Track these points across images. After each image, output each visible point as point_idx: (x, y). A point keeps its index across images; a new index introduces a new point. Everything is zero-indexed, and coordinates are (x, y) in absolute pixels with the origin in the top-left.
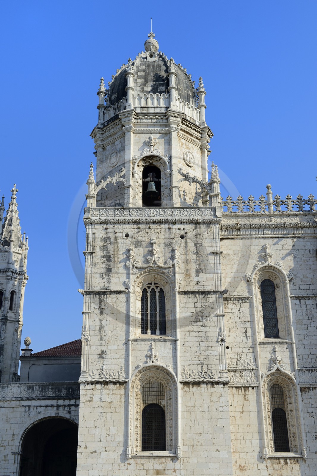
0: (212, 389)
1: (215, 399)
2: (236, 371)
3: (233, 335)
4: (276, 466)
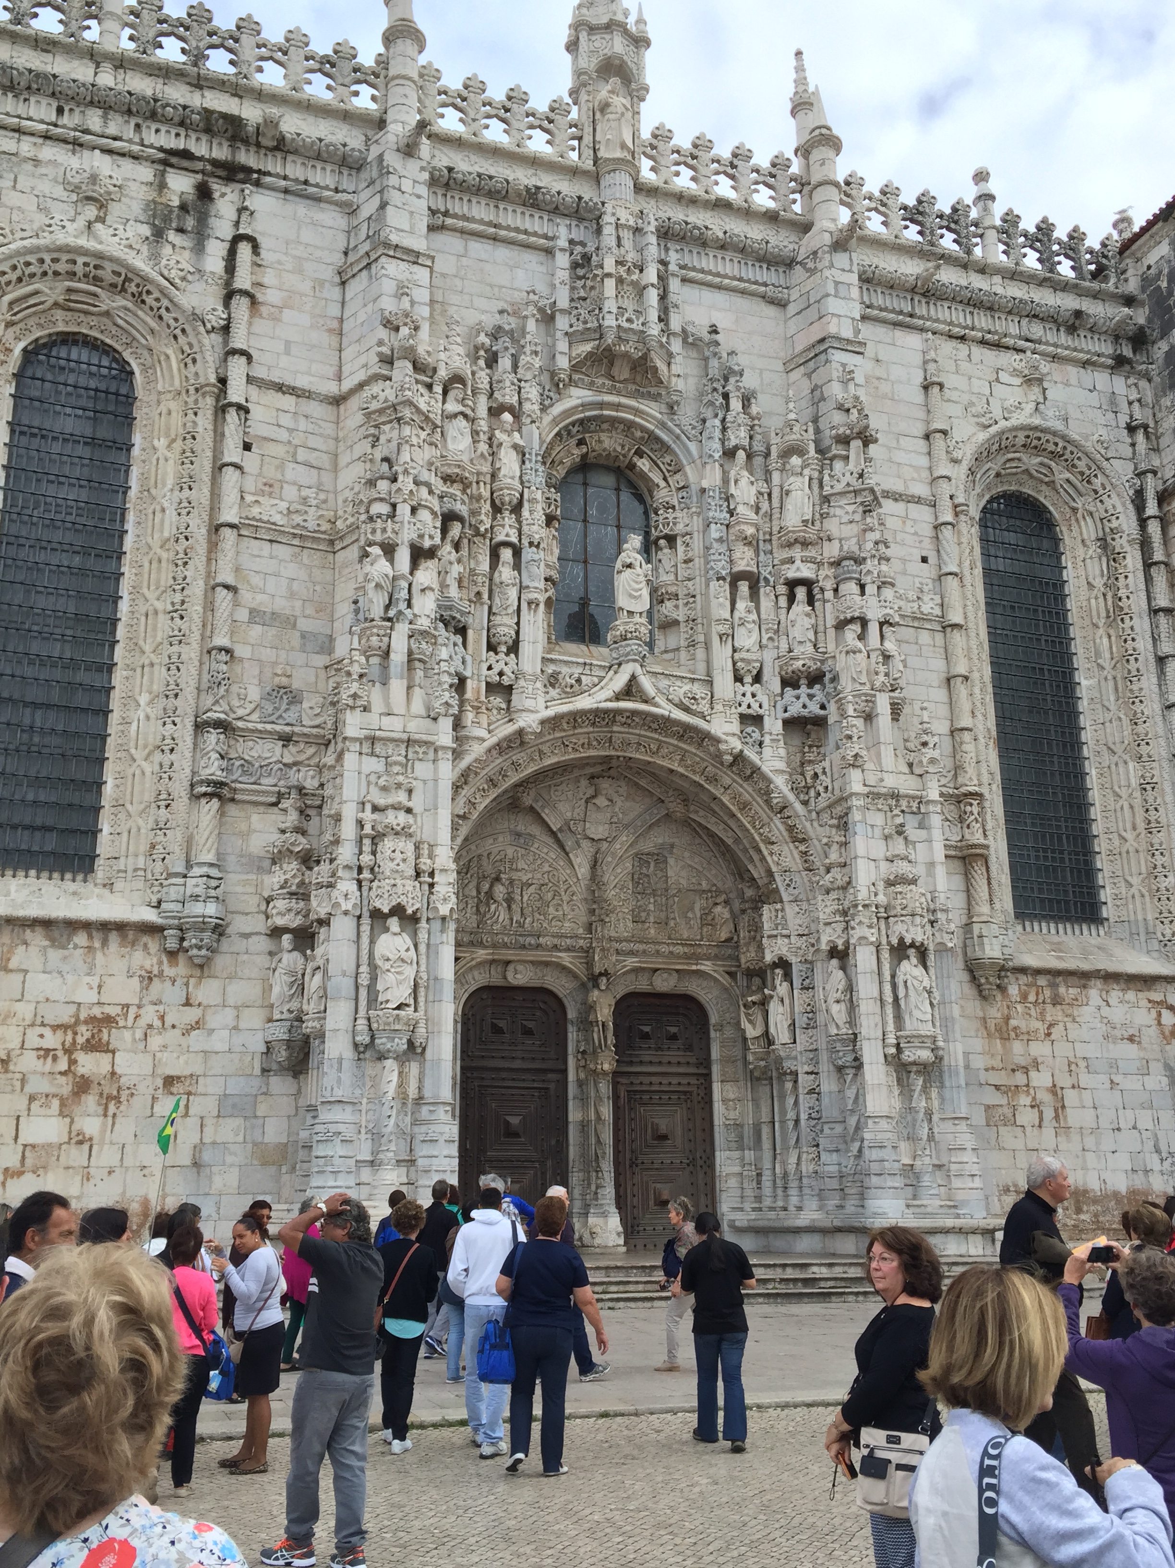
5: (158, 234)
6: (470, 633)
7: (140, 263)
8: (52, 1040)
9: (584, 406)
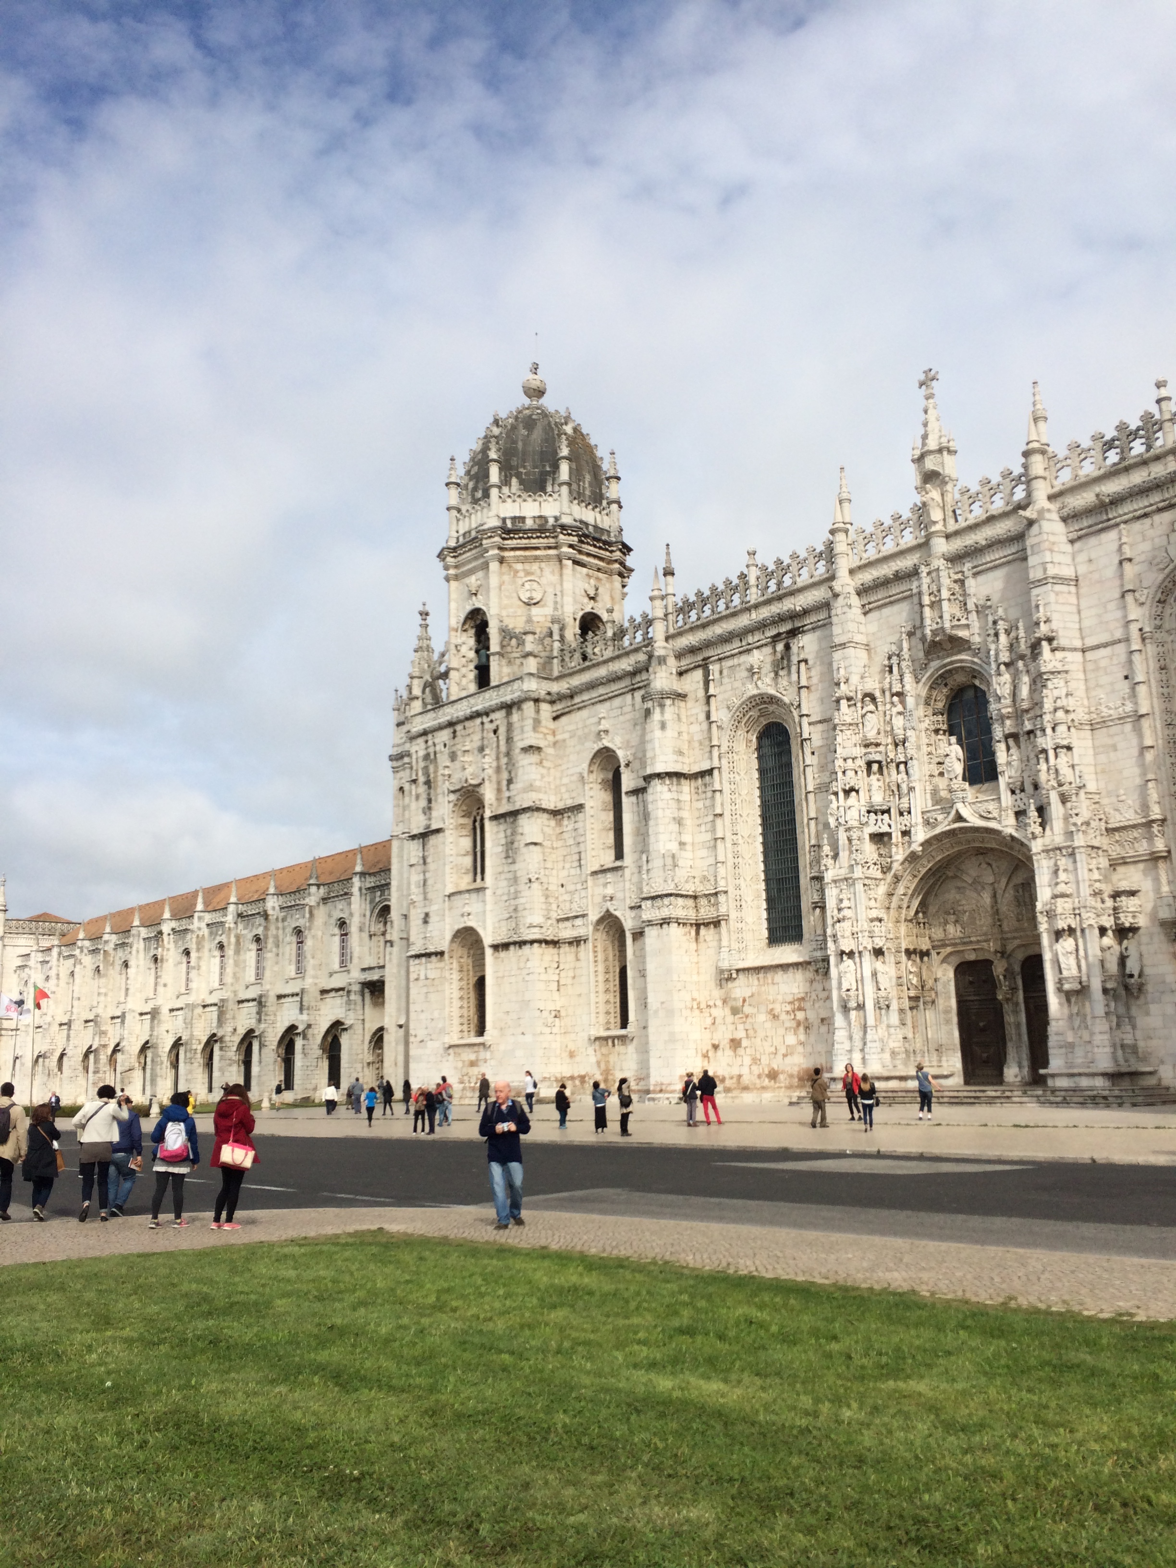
0: (520, 952)
1: (522, 965)
2: (567, 919)
3: (567, 866)
4: (604, 1050)
5: (776, 674)
6: (892, 810)
7: (772, 691)
8: (789, 1008)
9: (937, 670)
